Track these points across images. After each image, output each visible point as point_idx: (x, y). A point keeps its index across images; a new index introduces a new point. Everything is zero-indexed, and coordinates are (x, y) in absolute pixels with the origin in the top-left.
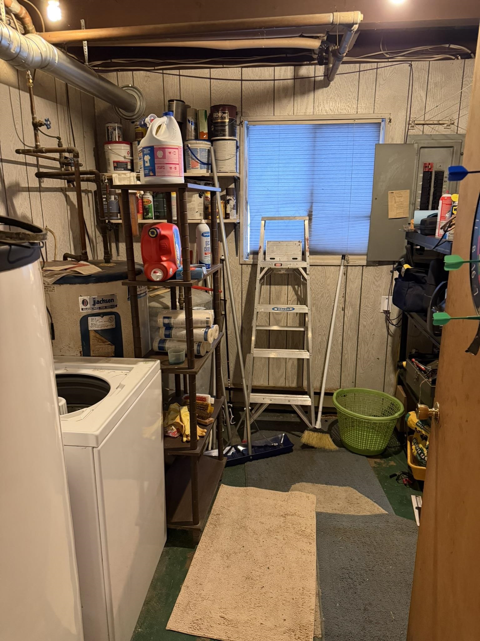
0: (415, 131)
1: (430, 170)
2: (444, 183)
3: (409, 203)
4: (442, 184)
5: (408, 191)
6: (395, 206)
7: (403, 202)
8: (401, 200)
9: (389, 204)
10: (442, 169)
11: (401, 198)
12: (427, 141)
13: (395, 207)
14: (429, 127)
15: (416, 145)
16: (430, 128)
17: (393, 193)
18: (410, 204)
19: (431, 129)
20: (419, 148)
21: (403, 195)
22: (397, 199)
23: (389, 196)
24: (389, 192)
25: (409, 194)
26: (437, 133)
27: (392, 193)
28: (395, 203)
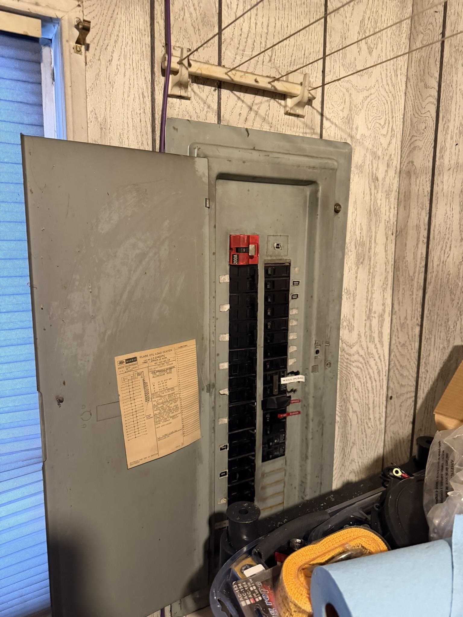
0: (190, 109)
1: (251, 262)
2: (292, 303)
3: (196, 388)
4: (288, 303)
5: (192, 344)
6: (150, 412)
7: (176, 389)
8: (170, 384)
9: (124, 408)
10: (283, 255)
11: (167, 376)
12: (236, 154)
13: (149, 417)
14: (239, 98)
15: (201, 165)
16: (240, 103)
17: (135, 359)
18: (201, 389)
19: (246, 110)
20: (214, 175)
21: (174, 363)
22: (155, 384)
23: (119, 378)
24: (118, 359)
25: (193, 357)
26: (266, 128)
27: (129, 361)
28: (147, 400)
